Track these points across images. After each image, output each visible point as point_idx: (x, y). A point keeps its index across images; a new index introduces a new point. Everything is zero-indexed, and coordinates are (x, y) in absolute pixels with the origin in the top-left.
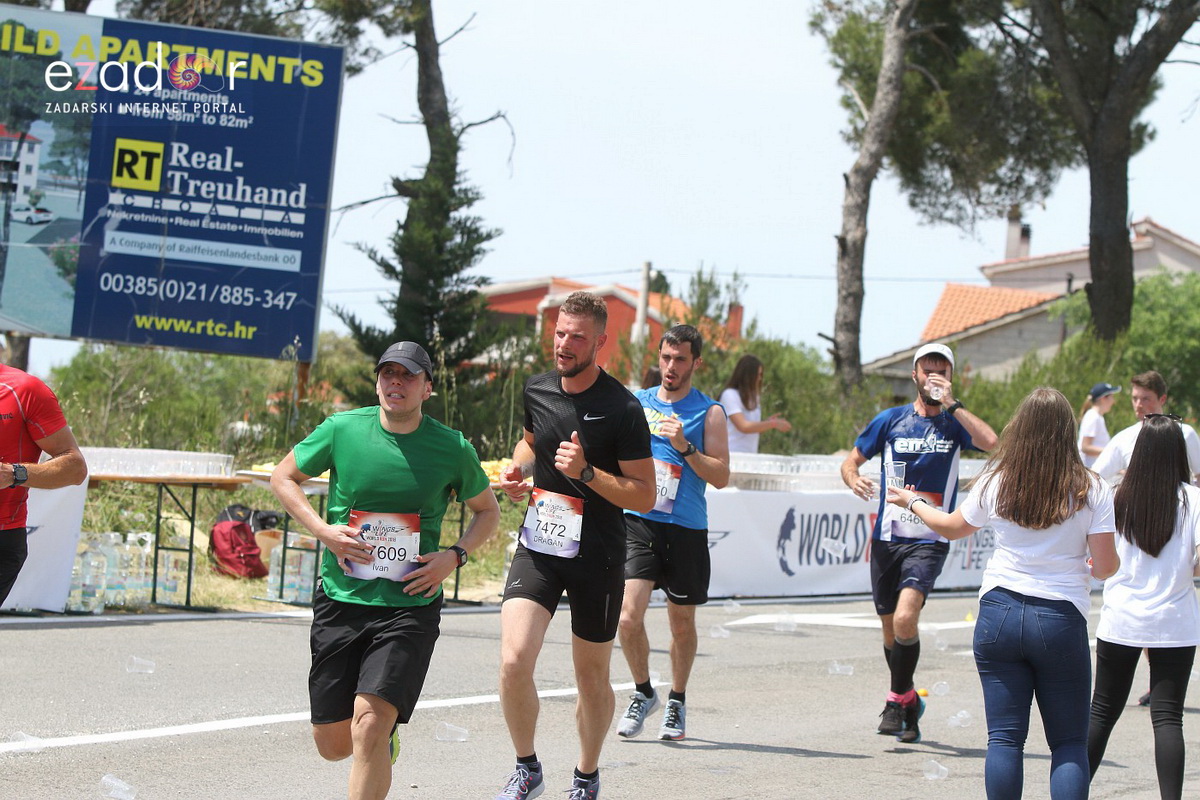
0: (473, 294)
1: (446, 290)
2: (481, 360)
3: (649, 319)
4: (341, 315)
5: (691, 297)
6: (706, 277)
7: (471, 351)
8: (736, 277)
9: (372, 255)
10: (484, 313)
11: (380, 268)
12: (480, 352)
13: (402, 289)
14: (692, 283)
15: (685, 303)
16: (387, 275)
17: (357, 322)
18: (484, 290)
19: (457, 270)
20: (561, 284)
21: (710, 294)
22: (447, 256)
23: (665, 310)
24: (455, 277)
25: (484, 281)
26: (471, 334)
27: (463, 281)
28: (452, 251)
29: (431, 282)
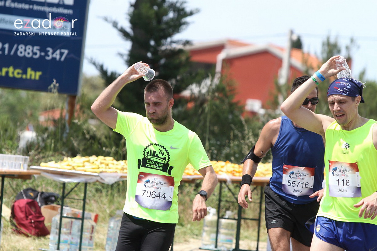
0: (180, 51)
1: (163, 48)
2: (186, 93)
3: (292, 68)
4: (94, 64)
5: (322, 53)
6: (332, 41)
7: (179, 89)
8: (352, 41)
9: (115, 25)
10: (188, 62)
11: (121, 33)
12: (185, 88)
13: (133, 47)
14: (323, 44)
15: (317, 58)
16: (125, 38)
17: (105, 68)
18: (188, 48)
19: (170, 35)
20: (234, 43)
21: (335, 51)
22: (163, 26)
23: (305, 61)
24: (169, 40)
25: (187, 43)
26: (178, 78)
27: (174, 42)
28: (167, 23)
29: (152, 43)
